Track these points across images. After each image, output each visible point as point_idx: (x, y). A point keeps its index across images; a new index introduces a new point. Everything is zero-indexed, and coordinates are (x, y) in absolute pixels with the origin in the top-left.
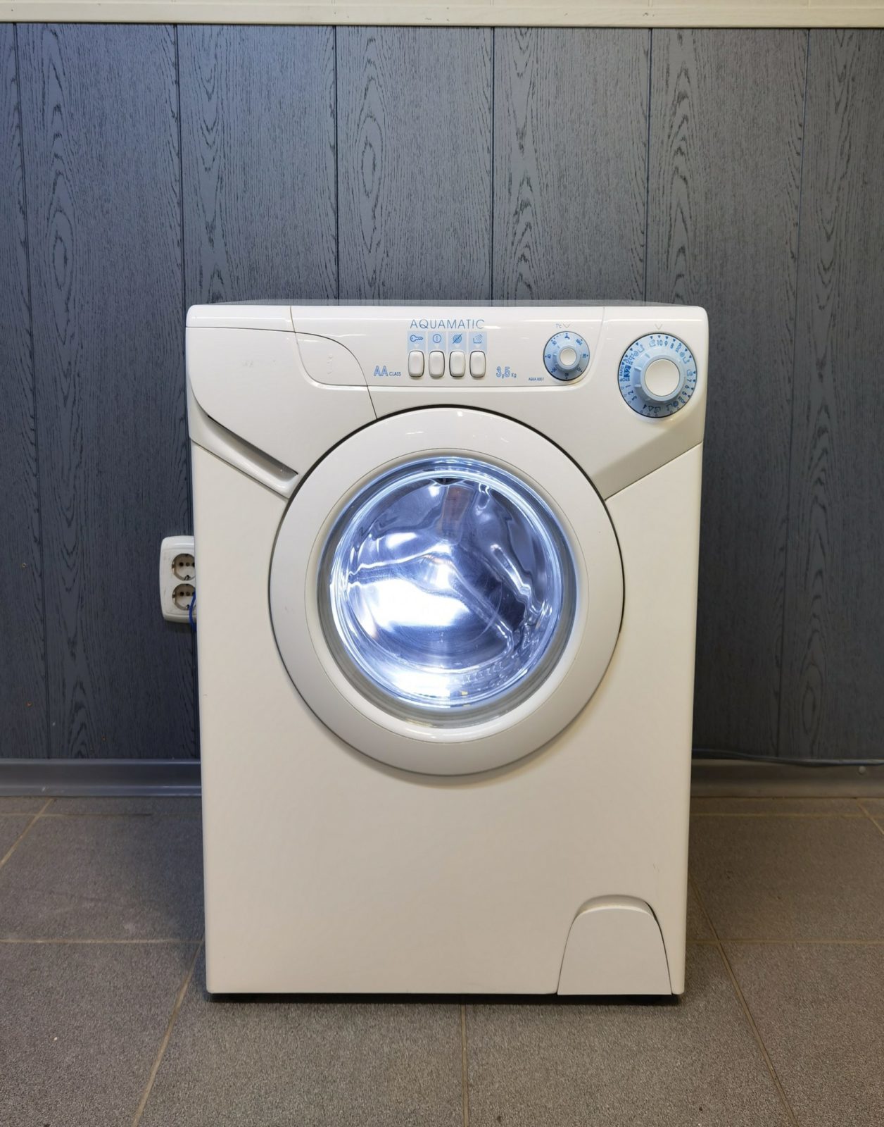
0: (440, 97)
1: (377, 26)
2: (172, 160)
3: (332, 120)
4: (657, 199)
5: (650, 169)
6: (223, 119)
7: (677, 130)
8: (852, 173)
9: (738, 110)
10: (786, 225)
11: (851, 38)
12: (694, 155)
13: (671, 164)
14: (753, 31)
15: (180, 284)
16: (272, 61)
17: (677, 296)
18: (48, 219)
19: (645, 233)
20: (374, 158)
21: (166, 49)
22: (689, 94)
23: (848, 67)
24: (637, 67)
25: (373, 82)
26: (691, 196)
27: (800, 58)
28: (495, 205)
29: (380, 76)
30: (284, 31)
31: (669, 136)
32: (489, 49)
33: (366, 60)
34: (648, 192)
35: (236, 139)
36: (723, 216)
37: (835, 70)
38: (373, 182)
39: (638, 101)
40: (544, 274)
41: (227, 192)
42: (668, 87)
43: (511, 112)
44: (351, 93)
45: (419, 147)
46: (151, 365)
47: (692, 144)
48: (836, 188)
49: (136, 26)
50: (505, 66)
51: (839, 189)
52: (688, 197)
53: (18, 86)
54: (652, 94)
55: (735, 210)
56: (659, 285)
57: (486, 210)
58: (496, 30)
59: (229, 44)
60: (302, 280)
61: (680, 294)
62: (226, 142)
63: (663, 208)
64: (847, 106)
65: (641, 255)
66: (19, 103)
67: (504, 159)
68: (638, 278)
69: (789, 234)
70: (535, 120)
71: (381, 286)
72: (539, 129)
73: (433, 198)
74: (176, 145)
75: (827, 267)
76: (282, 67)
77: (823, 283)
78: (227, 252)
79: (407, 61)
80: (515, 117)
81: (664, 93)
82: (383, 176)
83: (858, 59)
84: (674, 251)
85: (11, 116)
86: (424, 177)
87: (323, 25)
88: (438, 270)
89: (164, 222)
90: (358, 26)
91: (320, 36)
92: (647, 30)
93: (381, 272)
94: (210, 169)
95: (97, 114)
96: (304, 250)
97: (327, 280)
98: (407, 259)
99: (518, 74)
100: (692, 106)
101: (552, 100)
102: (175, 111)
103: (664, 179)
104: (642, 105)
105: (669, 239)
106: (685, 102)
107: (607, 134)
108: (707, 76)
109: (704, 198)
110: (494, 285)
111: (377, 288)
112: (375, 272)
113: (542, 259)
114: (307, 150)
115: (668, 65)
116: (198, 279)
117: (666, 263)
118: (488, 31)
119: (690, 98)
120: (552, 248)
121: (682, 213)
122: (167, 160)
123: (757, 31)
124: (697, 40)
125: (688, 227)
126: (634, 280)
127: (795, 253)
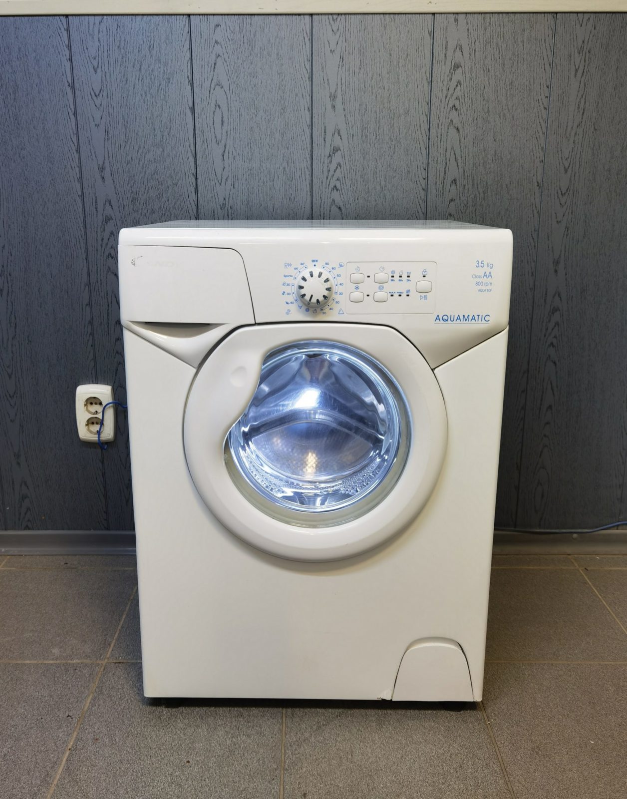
0: (271, 69)
1: (222, 15)
2: (70, 118)
3: (189, 88)
4: (436, 144)
5: (431, 122)
6: (107, 87)
7: (452, 91)
8: (585, 122)
9: (500, 76)
10: (534, 162)
11: (589, 19)
12: (465, 111)
13: (447, 118)
14: (513, 15)
15: (81, 210)
16: (142, 43)
17: (450, 215)
19: (427, 169)
20: (223, 116)
21: (61, 34)
22: (462, 64)
23: (586, 42)
24: (422, 43)
25: (220, 58)
26: (462, 141)
27: (549, 35)
28: (314, 151)
29: (225, 54)
30: (150, 20)
31: (446, 97)
32: (308, 32)
33: (214, 41)
34: (429, 139)
35: (117, 102)
36: (486, 156)
37: (576, 45)
38: (222, 134)
39: (423, 70)
40: (351, 199)
41: (113, 142)
42: (446, 59)
43: (326, 80)
44: (203, 67)
45: (256, 108)
46: (62, 267)
47: (464, 102)
48: (573, 134)
49: (37, 17)
50: (321, 44)
51: (576, 134)
52: (460, 142)
54: (434, 64)
55: (495, 151)
56: (436, 207)
57: (307, 154)
58: (314, 16)
59: (108, 30)
60: (171, 206)
61: (452, 214)
62: (110, 106)
63: (441, 151)
64: (583, 72)
65: (423, 186)
67: (320, 116)
68: (421, 201)
69: (535, 170)
70: (344, 85)
71: (229, 209)
72: (347, 94)
73: (267, 145)
74: (72, 107)
75: (563, 193)
76: (150, 47)
77: (561, 204)
78: (115, 186)
79: (245, 41)
80: (328, 84)
81: (443, 63)
82: (229, 129)
83: (593, 36)
84: (448, 183)
86: (260, 129)
87: (180, 15)
88: (272, 197)
89: (66, 164)
90: (207, 15)
91: (178, 23)
92: (431, 15)
93: (229, 199)
94: (99, 125)
95: (12, 85)
96: (171, 184)
97: (189, 206)
98: (248, 190)
99: (331, 51)
100: (464, 73)
101: (357, 70)
102: (70, 81)
103: (442, 129)
104: (426, 73)
105: (445, 173)
106: (459, 71)
107: (398, 96)
108: (477, 50)
109: (472, 143)
110: (314, 207)
111: (226, 210)
112: (225, 199)
113: (350, 189)
114: (171, 110)
115: (447, 42)
116: (94, 206)
117: (442, 191)
118: (307, 17)
119: (463, 67)
120: (357, 181)
121: (455, 154)
122: (66, 118)
123: (516, 15)
124: (469, 22)
125: (459, 164)
126: (418, 204)
127: (540, 182)
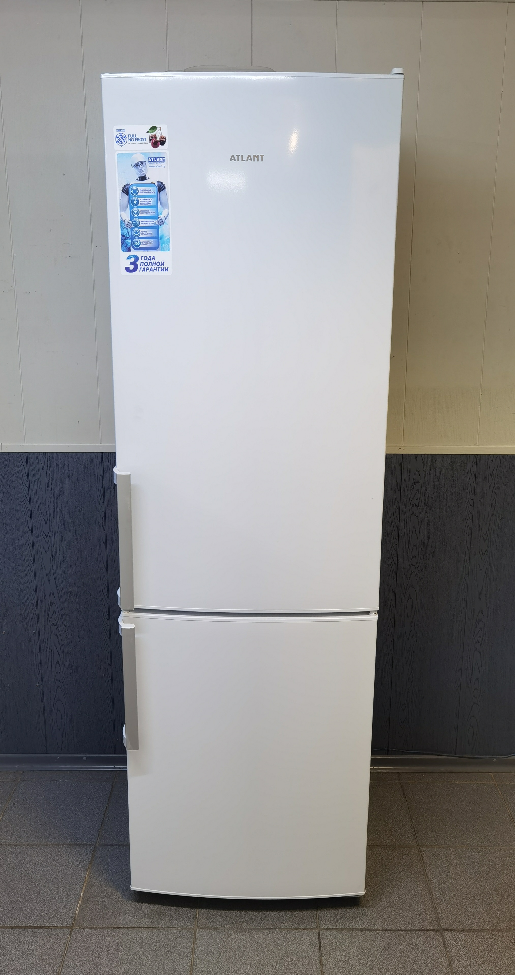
4: (404, 524)
5: (401, 513)
7: (414, 496)
10: (465, 536)
11: (497, 458)
12: (422, 506)
13: (410, 510)
14: (451, 456)
18: (116, 533)
19: (397, 538)
22: (420, 481)
23: (495, 470)
24: (396, 469)
26: (420, 523)
27: (472, 466)
31: (410, 498)
34: (399, 521)
36: (435, 531)
37: (489, 472)
42: (410, 478)
47: (421, 502)
48: (489, 520)
53: (103, 478)
54: (403, 481)
55: (441, 528)
56: (403, 561)
61: (413, 564)
63: (406, 528)
64: (494, 486)
65: (395, 548)
66: (103, 485)
68: (393, 556)
75: (484, 553)
77: (481, 558)
81: (408, 481)
83: (500, 468)
84: (411, 546)
85: (99, 491)
92: (400, 455)
100: (421, 486)
103: (407, 516)
104: (397, 486)
105: (409, 542)
106: (418, 485)
108: (429, 474)
115: (410, 469)
117: (407, 551)
121: (415, 530)
124: (424, 459)
125: (418, 536)
126: (392, 558)
127: (468, 547)
